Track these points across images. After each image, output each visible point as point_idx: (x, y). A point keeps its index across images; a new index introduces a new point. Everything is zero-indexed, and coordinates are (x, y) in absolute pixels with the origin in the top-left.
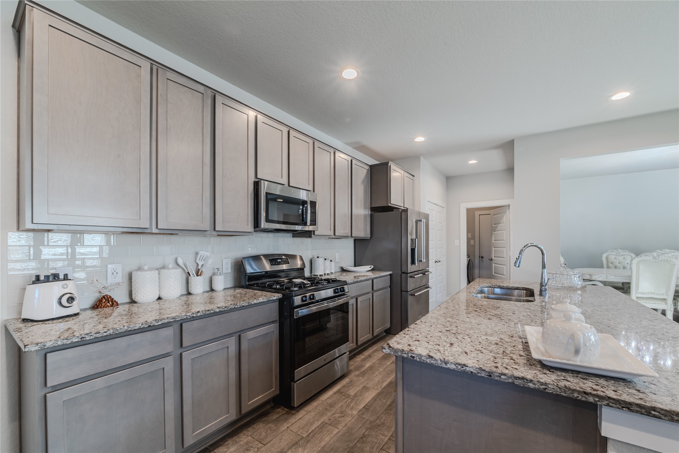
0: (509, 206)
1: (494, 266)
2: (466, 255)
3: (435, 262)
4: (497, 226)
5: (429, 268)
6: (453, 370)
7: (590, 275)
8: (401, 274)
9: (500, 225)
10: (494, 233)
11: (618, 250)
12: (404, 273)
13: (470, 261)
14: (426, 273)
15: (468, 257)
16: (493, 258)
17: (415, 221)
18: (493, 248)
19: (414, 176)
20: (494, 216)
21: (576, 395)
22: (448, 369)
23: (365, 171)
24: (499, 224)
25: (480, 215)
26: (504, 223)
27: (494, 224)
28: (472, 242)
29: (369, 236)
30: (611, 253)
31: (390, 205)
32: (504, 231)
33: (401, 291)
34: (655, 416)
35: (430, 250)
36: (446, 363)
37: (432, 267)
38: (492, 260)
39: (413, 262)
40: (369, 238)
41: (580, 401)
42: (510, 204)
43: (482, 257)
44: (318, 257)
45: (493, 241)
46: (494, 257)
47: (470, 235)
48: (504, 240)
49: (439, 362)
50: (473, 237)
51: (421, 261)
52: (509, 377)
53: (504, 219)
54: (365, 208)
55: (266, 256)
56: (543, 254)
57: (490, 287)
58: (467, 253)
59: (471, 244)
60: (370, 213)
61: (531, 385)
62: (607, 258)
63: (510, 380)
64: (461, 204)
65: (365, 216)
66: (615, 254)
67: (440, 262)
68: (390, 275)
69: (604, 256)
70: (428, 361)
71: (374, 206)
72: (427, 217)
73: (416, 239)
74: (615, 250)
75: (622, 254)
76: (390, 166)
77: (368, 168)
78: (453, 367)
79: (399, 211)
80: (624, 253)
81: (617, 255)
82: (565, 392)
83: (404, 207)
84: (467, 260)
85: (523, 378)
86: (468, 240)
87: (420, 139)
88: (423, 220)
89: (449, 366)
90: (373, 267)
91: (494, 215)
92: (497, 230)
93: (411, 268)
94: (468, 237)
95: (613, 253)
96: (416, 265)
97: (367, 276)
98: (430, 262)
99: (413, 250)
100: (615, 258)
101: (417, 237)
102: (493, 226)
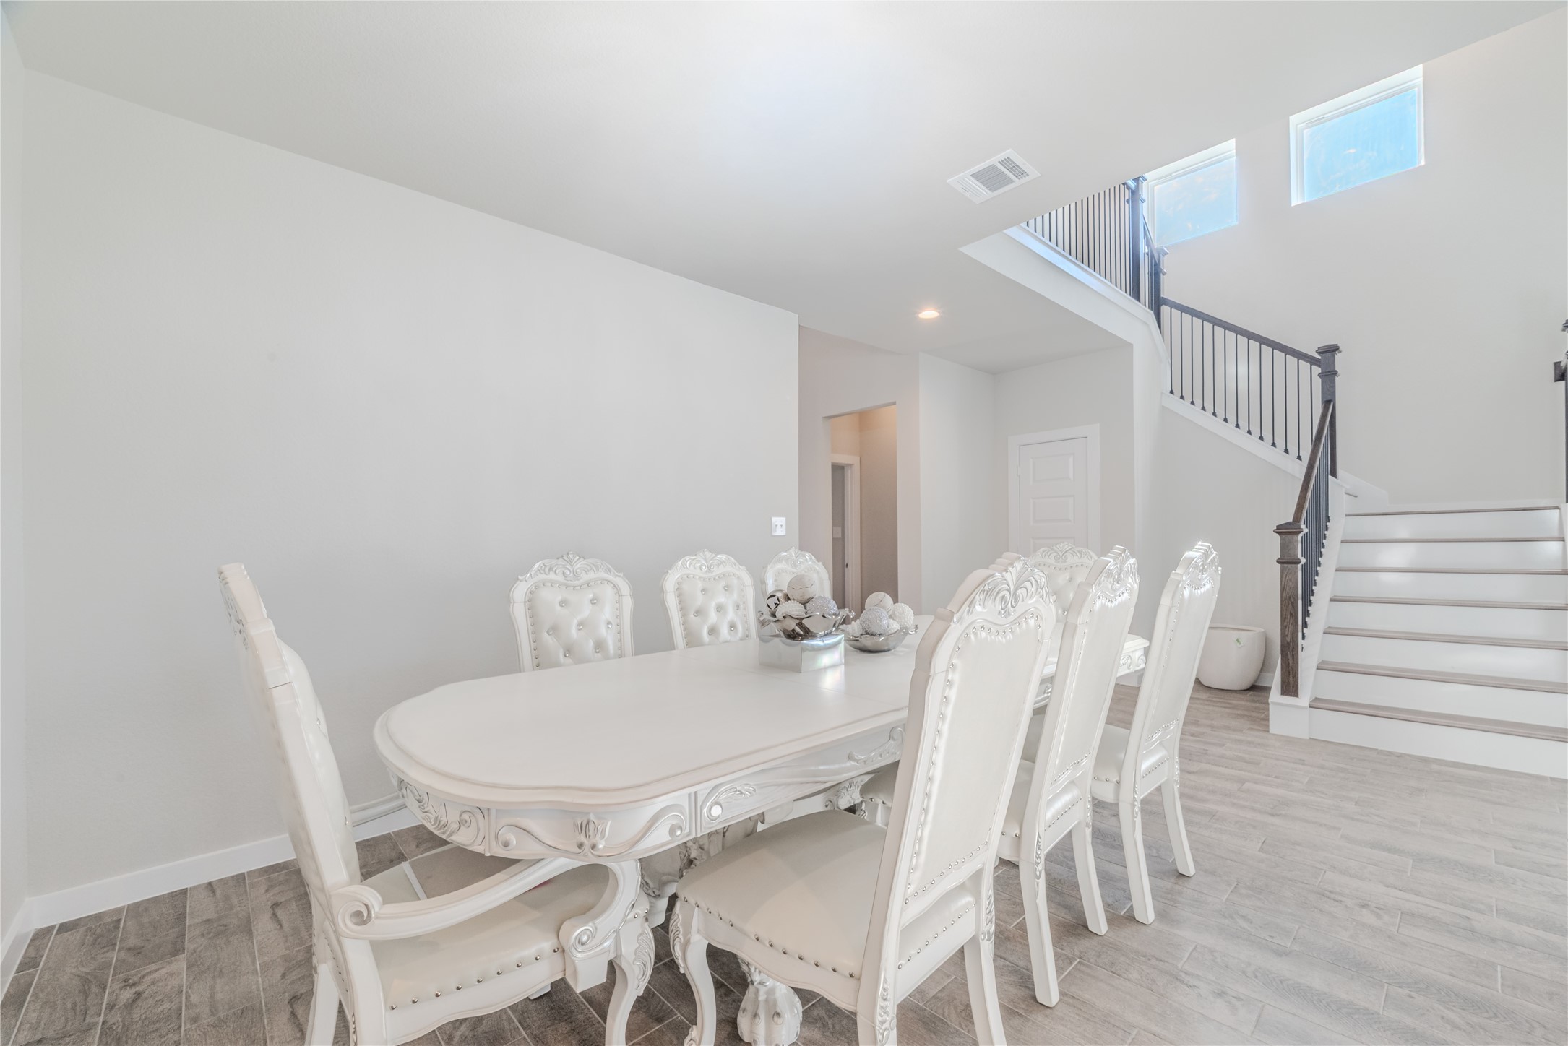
11: (570, 563)
30: (544, 576)
62: (531, 603)
66: (560, 578)
69: (520, 591)
74: (561, 562)
75: (585, 577)
80: (592, 575)
81: (567, 587)
95: (552, 576)
100: (563, 603)
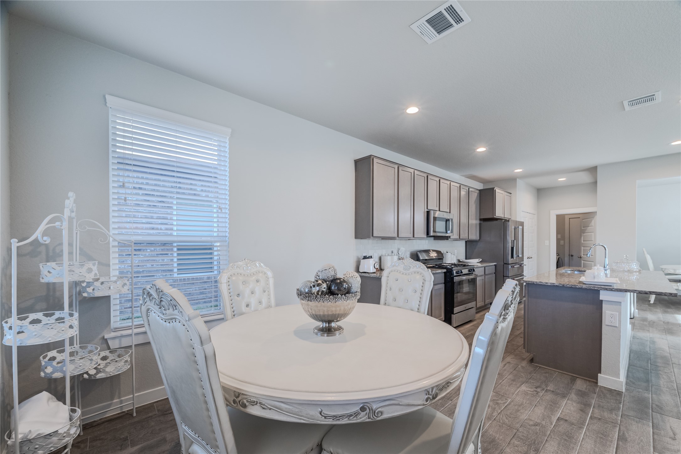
0: (596, 212)
1: (583, 263)
2: (556, 254)
3: (528, 258)
4: (586, 229)
5: (523, 261)
6: (550, 286)
7: (675, 270)
8: (504, 265)
10: (583, 235)
12: (506, 264)
13: (560, 259)
14: (522, 265)
15: (558, 255)
16: (582, 255)
17: (513, 227)
18: (582, 247)
19: (511, 193)
20: (583, 220)
21: (591, 288)
22: (548, 285)
23: (476, 194)
24: (588, 227)
25: (570, 218)
26: (592, 226)
27: (583, 227)
28: (562, 242)
29: (478, 238)
31: (495, 217)
32: (593, 234)
33: (504, 276)
34: (614, 291)
35: (525, 249)
36: (547, 284)
37: (526, 261)
38: (581, 258)
39: (512, 257)
40: (478, 240)
41: (593, 289)
43: (572, 256)
44: (447, 252)
45: (582, 242)
47: (559, 236)
48: (592, 241)
49: (544, 283)
50: (563, 238)
51: (519, 256)
52: (570, 285)
53: (593, 223)
54: (476, 219)
55: (432, 250)
56: (605, 249)
57: (573, 271)
58: (557, 252)
59: (561, 244)
60: (479, 222)
61: (577, 287)
63: (570, 286)
64: (551, 211)
65: (476, 224)
67: (531, 258)
68: (495, 265)
70: (540, 283)
71: (482, 217)
72: (522, 224)
73: (515, 241)
76: (495, 190)
77: (478, 192)
78: (550, 284)
79: (502, 221)
82: (588, 287)
83: (504, 217)
84: (557, 258)
85: (575, 285)
86: (558, 241)
88: (520, 227)
89: (548, 284)
90: (481, 260)
92: (586, 232)
93: (511, 260)
94: (558, 238)
96: (515, 259)
97: (477, 265)
98: (524, 257)
99: (512, 248)
101: (515, 239)
102: (583, 228)
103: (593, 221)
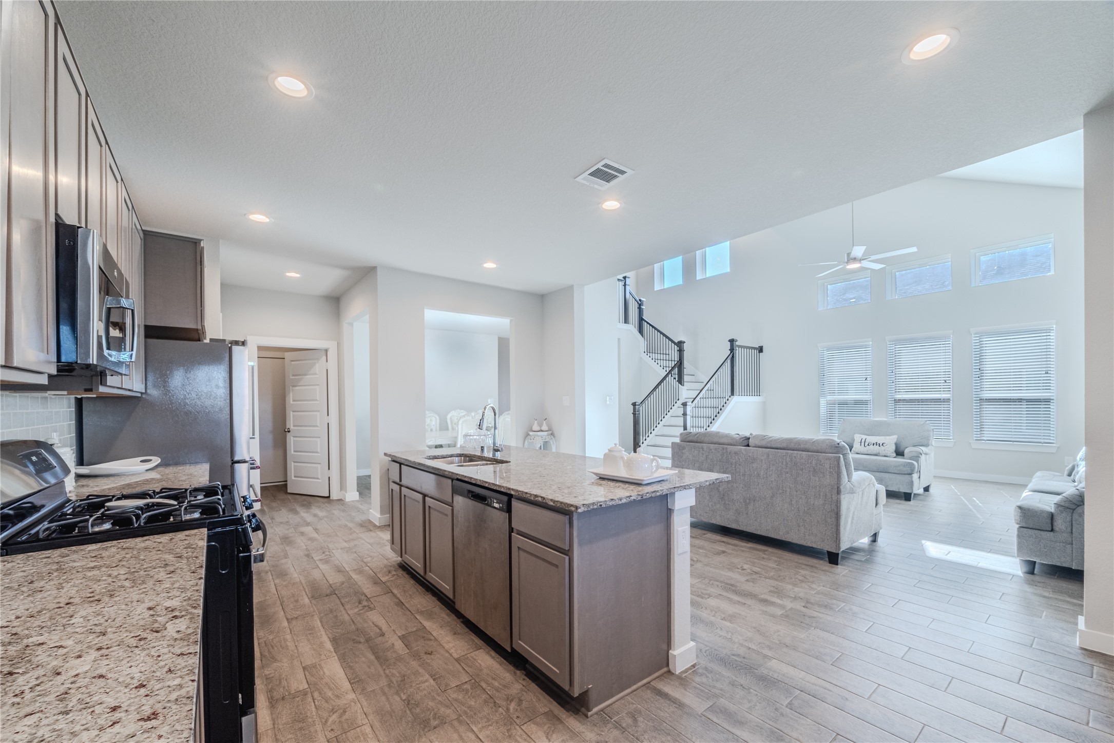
9: (307, 377)
20: (293, 363)
24: (306, 375)
26: (316, 374)
27: (293, 375)
42: (329, 348)
46: (294, 426)
48: (316, 400)
87: (259, 218)
91: (292, 361)
92: (299, 385)
103: (317, 365)
